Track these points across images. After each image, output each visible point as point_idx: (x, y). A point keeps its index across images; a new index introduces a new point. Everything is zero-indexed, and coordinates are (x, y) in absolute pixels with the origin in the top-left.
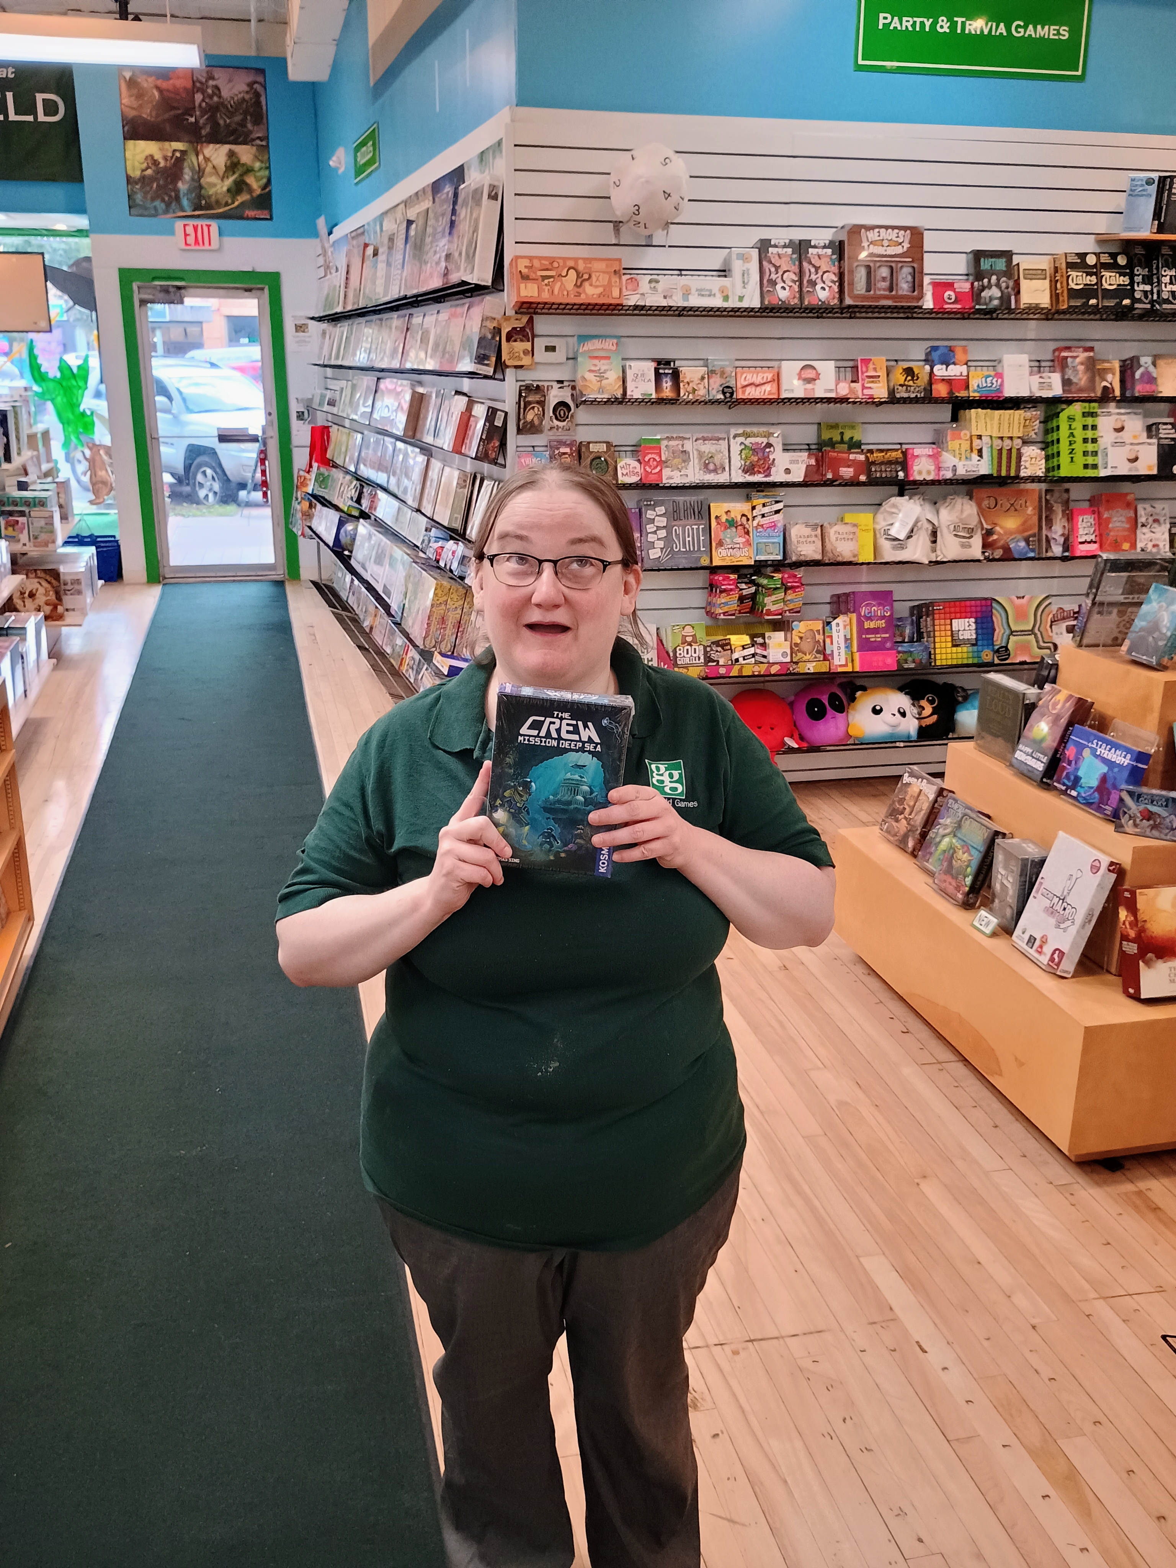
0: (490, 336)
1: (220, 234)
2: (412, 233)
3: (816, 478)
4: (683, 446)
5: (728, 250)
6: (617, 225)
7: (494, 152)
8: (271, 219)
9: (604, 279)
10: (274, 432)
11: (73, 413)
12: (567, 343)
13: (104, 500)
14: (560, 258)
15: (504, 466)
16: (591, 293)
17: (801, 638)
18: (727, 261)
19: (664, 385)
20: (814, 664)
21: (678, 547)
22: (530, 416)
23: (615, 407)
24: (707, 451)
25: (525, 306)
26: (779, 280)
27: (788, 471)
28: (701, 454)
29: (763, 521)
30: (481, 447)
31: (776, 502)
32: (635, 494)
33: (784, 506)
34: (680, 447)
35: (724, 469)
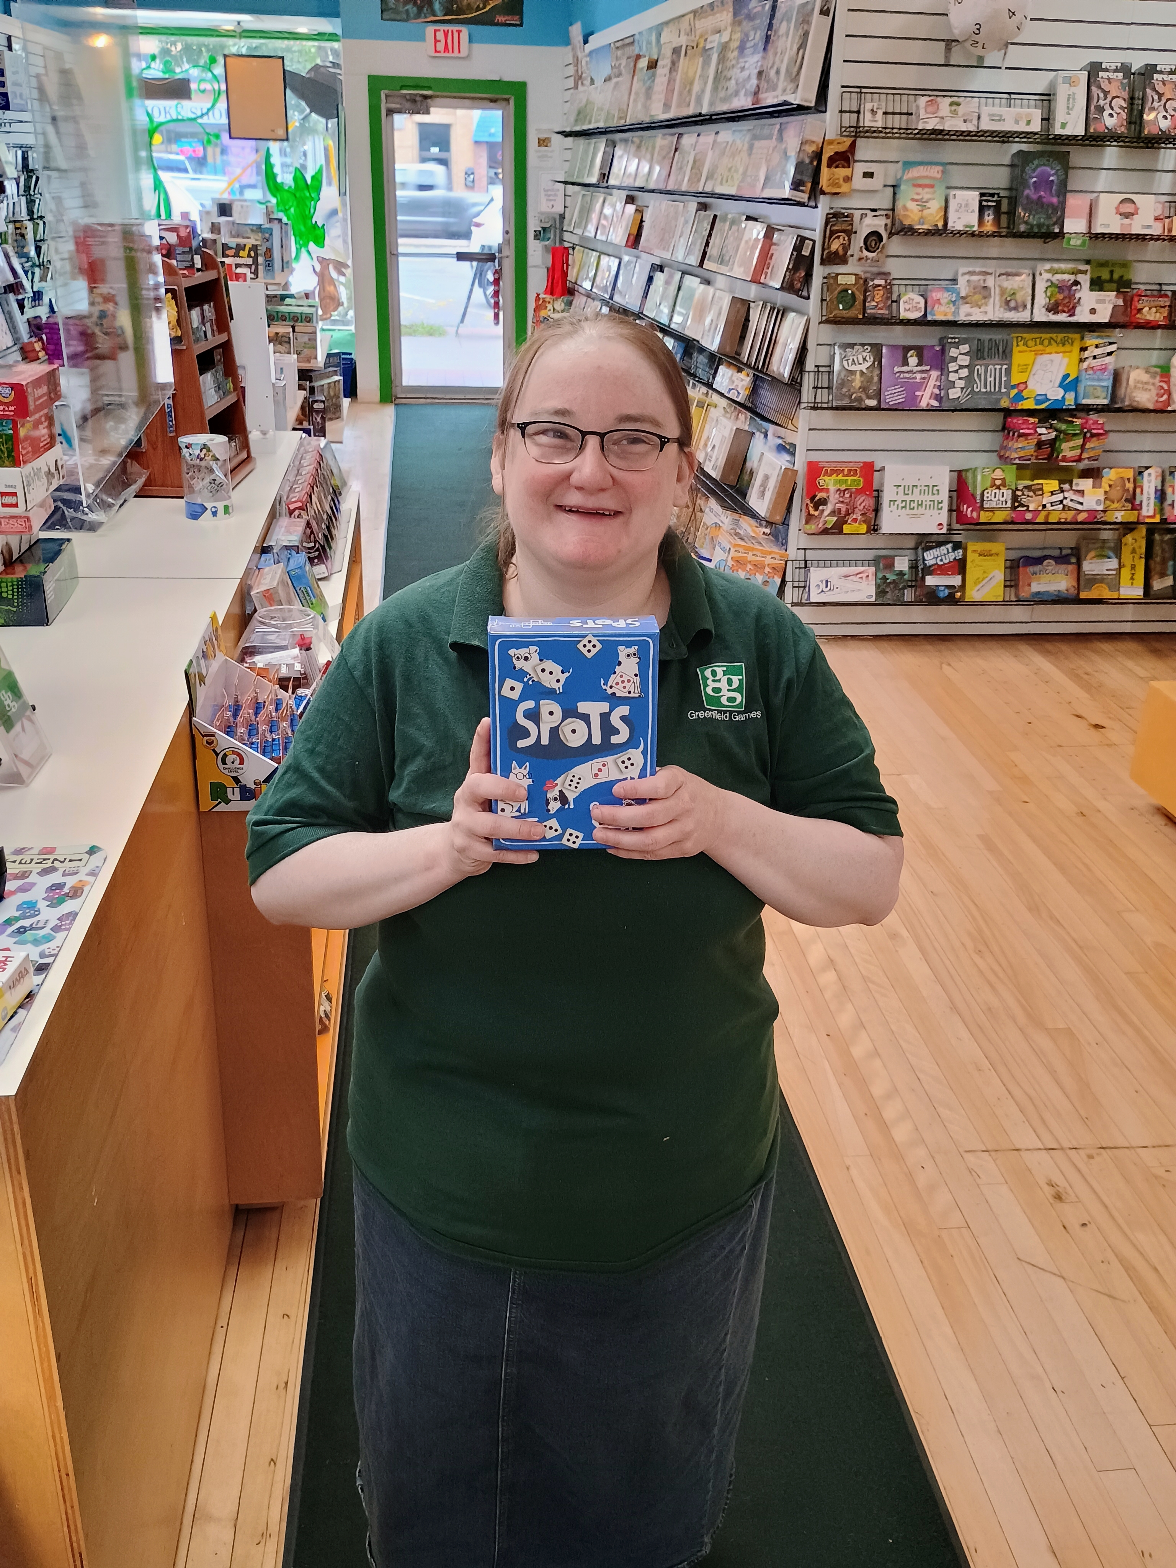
0: (807, 161)
1: (470, 41)
3: (1122, 319)
4: (984, 281)
5: (1055, 73)
6: (949, 43)
8: (521, 25)
10: (509, 252)
11: (305, 226)
12: (889, 170)
13: (331, 316)
15: (808, 298)
17: (1110, 486)
18: (1053, 85)
19: (986, 218)
20: (1123, 513)
21: (979, 387)
23: (936, 238)
24: (1010, 287)
26: (1107, 107)
27: (1093, 311)
28: (1003, 291)
29: (1094, 363)
30: (787, 277)
31: (1111, 343)
32: (938, 332)
33: (1118, 348)
34: (982, 282)
35: (1025, 306)
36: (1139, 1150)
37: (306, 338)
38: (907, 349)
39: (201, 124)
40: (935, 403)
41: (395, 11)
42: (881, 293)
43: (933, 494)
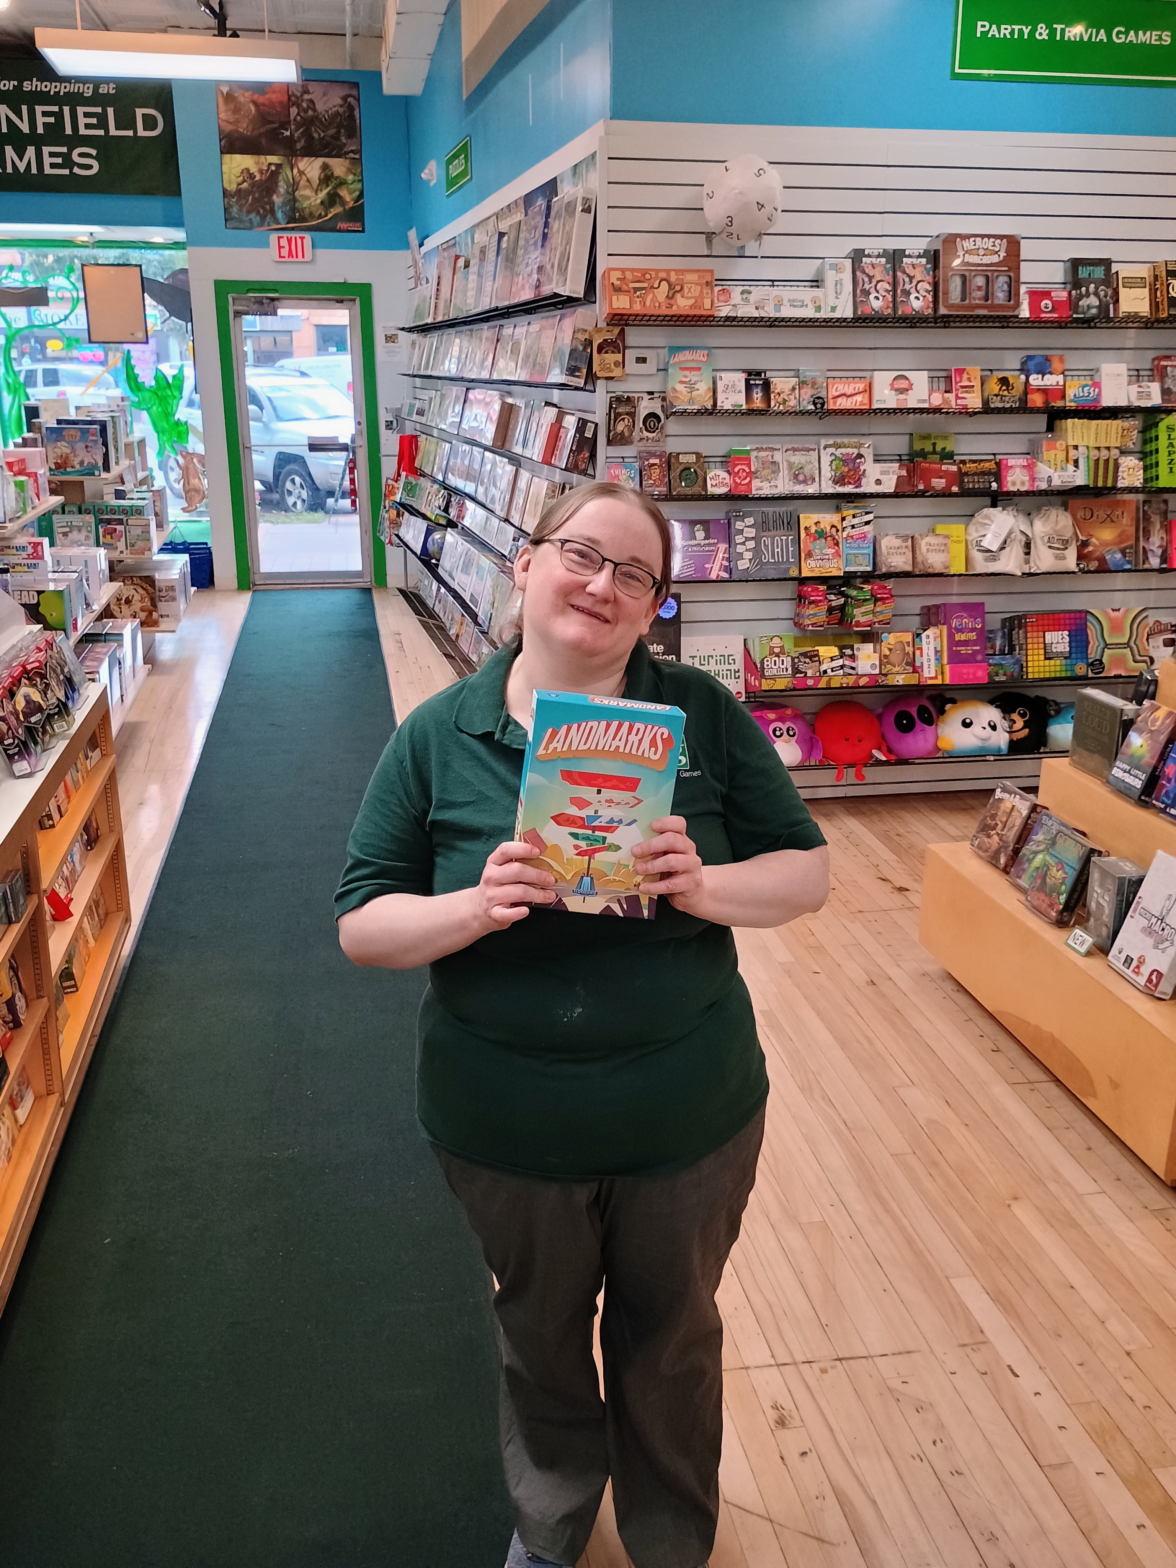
0: (581, 348)
1: (313, 247)
2: (504, 245)
3: (907, 489)
4: (772, 456)
5: (821, 260)
6: (710, 236)
7: (587, 165)
8: (363, 231)
9: (696, 291)
10: (363, 441)
11: (168, 423)
12: (658, 355)
13: (196, 507)
14: (652, 270)
16: (683, 304)
17: (890, 650)
18: (820, 271)
19: (755, 395)
20: (903, 676)
21: (767, 558)
22: (620, 427)
23: (705, 417)
24: (797, 462)
25: (617, 318)
26: (872, 290)
27: (878, 482)
28: (791, 465)
29: (853, 532)
30: (571, 458)
31: (867, 513)
32: (724, 505)
33: (875, 517)
34: (770, 457)
35: (814, 479)
36: (876, 1359)
37: (139, 531)
38: (693, 523)
39: (60, 329)
40: (726, 575)
41: (240, 221)
42: (658, 471)
43: (729, 664)
